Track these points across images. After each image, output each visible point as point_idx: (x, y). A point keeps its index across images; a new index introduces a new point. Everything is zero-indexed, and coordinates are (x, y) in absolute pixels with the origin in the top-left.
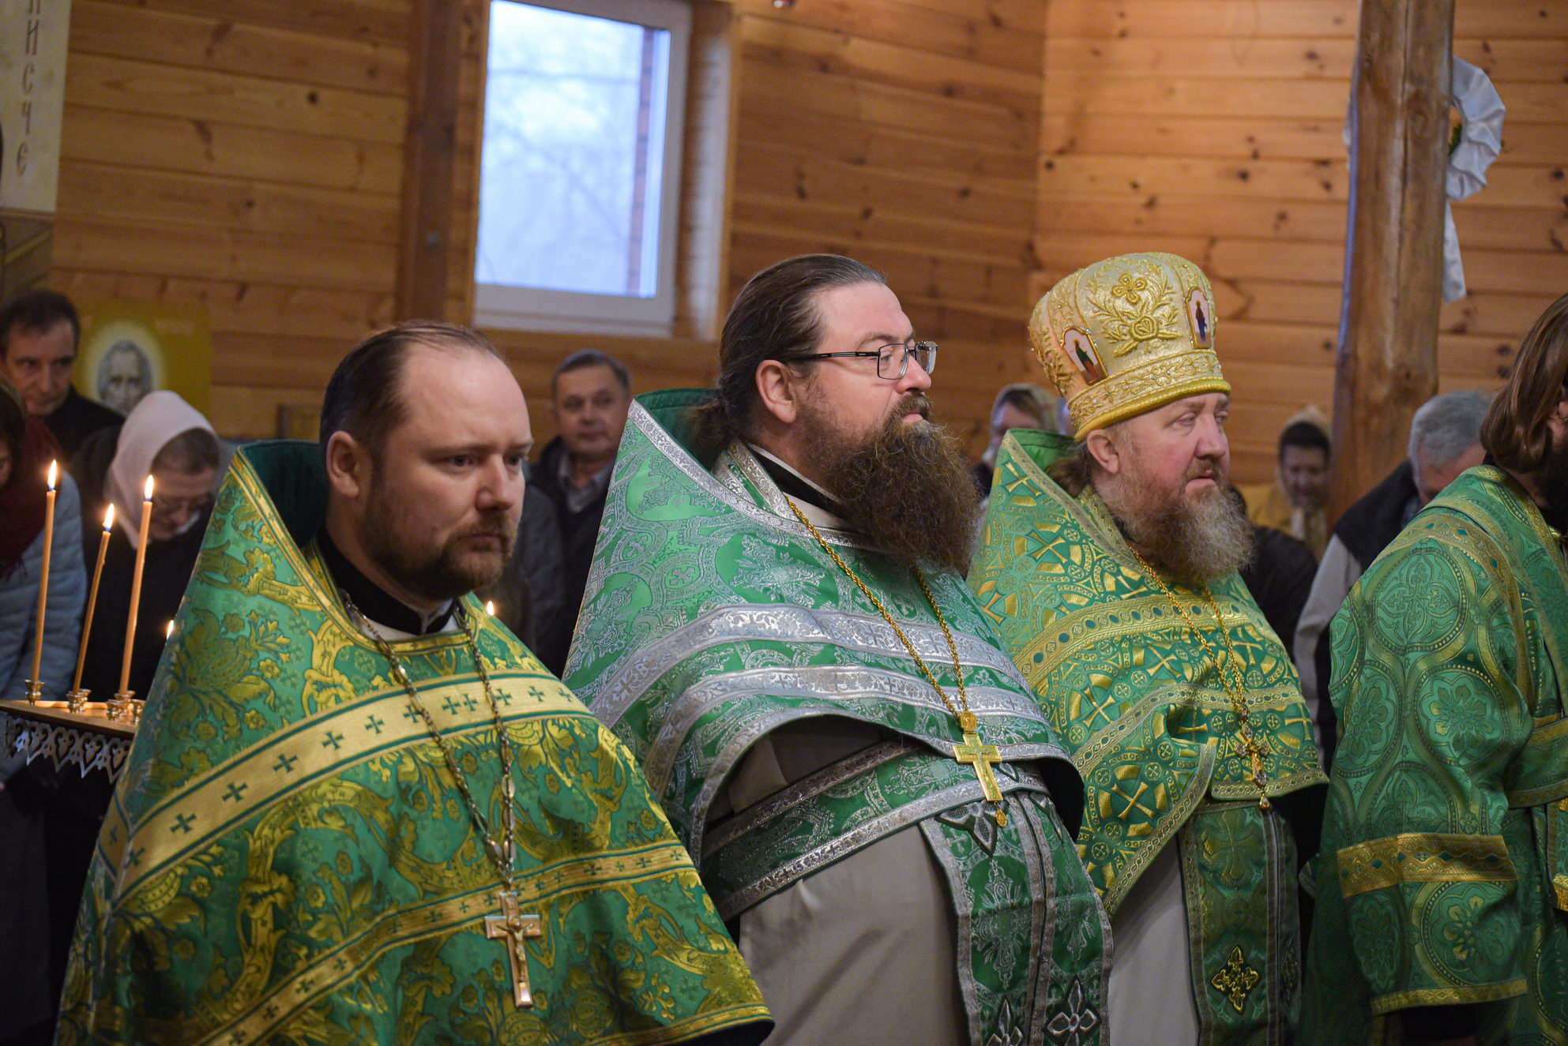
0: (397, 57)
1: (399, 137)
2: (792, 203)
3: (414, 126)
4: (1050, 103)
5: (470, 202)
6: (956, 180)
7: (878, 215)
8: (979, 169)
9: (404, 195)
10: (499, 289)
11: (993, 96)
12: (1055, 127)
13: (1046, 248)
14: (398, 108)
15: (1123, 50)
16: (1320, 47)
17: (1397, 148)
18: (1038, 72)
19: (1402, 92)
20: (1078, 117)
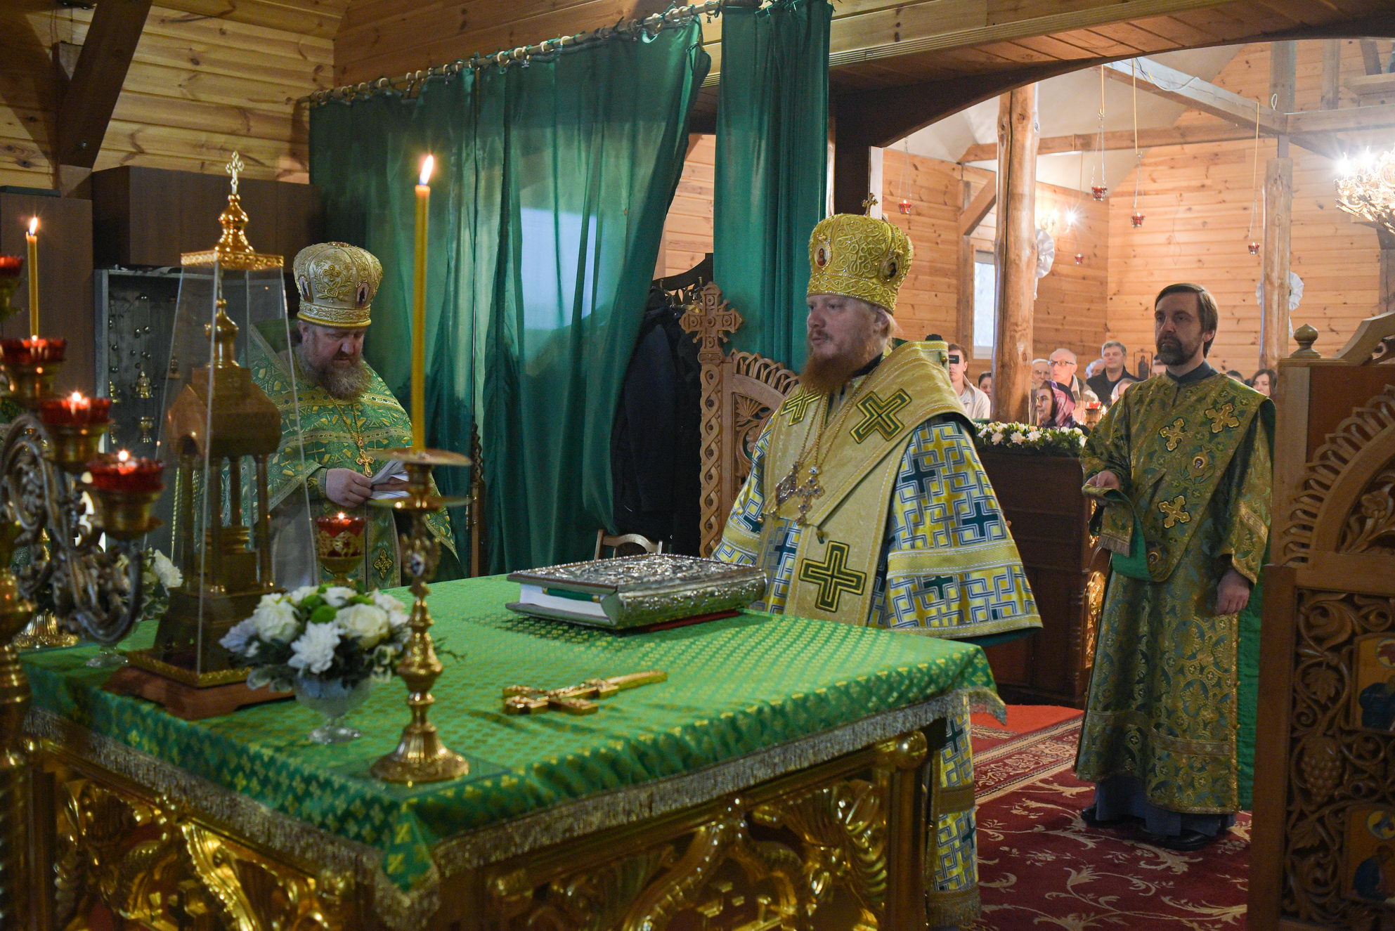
0: (954, 281)
1: (955, 305)
2: (1046, 316)
3: (958, 302)
4: (1109, 279)
5: (972, 323)
6: (1087, 306)
7: (1068, 318)
8: (1092, 302)
9: (957, 322)
10: (980, 347)
11: (1095, 278)
12: (1112, 287)
13: (1110, 325)
14: (955, 296)
15: (1136, 261)
16: (1203, 258)
17: (1276, 298)
18: (1106, 269)
19: (1277, 283)
20: (1120, 283)
